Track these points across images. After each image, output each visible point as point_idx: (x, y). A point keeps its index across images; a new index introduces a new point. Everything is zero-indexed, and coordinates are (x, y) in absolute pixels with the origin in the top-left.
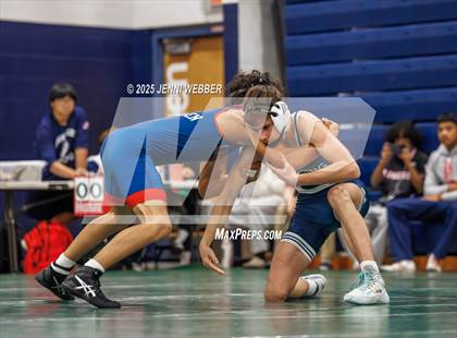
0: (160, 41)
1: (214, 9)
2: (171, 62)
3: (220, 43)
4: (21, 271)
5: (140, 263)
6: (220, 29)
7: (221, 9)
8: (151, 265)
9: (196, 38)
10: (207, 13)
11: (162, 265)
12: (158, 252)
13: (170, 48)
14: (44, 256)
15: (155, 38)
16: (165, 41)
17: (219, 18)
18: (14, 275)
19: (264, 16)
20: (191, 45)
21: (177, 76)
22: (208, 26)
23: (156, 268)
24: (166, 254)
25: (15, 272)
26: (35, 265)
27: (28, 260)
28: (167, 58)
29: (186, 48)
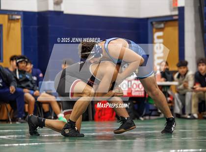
0: (152, 23)
1: (174, 9)
2: (156, 32)
3: (177, 23)
4: (93, 119)
5: (143, 117)
6: (176, 18)
7: (177, 9)
8: (147, 117)
9: (167, 21)
10: (171, 11)
11: (152, 118)
12: (150, 112)
13: (156, 26)
14: (103, 114)
15: (149, 21)
16: (154, 23)
17: (176, 13)
18: (90, 122)
19: (195, 12)
20: (165, 24)
21: (159, 37)
22: (172, 16)
23: (150, 119)
24: (153, 113)
25: (91, 120)
26: (99, 117)
27: (96, 115)
28: (154, 30)
29: (162, 25)
